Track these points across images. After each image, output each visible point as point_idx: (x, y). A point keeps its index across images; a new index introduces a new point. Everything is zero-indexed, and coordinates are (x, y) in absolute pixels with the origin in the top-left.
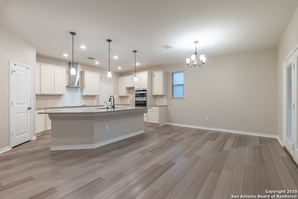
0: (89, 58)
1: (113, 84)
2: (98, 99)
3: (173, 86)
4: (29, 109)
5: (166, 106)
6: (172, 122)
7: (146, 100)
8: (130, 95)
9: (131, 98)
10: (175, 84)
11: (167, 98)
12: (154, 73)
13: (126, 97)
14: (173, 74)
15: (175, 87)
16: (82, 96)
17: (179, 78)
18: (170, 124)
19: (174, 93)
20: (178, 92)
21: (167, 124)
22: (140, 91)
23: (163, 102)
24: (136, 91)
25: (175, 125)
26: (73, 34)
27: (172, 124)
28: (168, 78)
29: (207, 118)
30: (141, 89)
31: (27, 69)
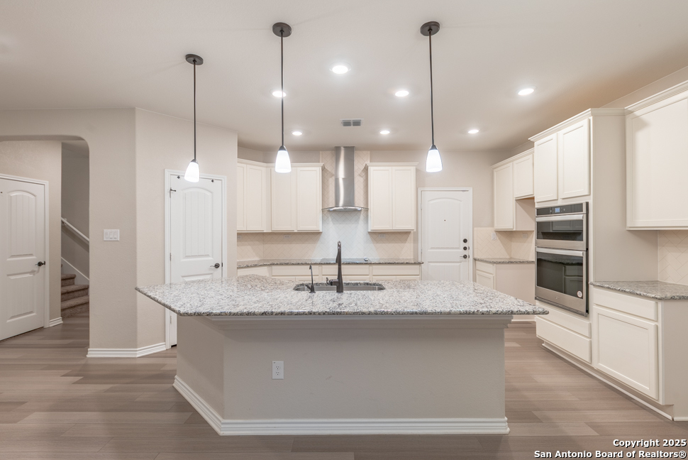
0: (347, 124)
1: (471, 190)
4: (217, 266)
7: (580, 254)
12: (637, 113)
22: (553, 211)
24: (538, 212)
26: (194, 62)
30: (560, 203)
31: (213, 181)
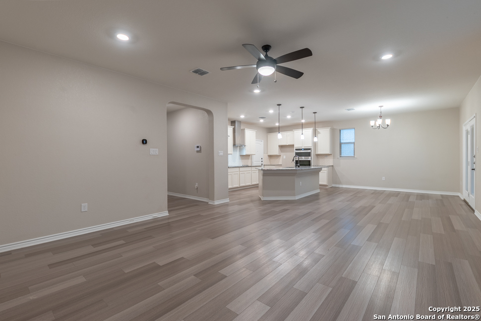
1: (263, 141)
2: (251, 159)
3: (341, 144)
5: (333, 166)
6: (340, 183)
7: (310, 160)
8: (282, 154)
9: (284, 158)
10: (342, 141)
11: (334, 157)
12: (319, 130)
13: (278, 156)
14: (340, 131)
15: (342, 145)
16: (241, 156)
17: (348, 136)
18: (337, 186)
19: (342, 151)
20: (347, 151)
21: (334, 185)
22: (301, 149)
23: (329, 161)
24: (296, 150)
25: (344, 186)
27: (341, 186)
28: (335, 135)
29: (384, 178)
30: (303, 148)
